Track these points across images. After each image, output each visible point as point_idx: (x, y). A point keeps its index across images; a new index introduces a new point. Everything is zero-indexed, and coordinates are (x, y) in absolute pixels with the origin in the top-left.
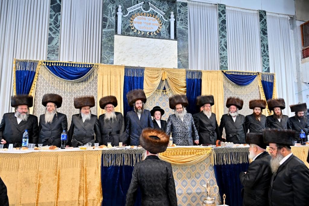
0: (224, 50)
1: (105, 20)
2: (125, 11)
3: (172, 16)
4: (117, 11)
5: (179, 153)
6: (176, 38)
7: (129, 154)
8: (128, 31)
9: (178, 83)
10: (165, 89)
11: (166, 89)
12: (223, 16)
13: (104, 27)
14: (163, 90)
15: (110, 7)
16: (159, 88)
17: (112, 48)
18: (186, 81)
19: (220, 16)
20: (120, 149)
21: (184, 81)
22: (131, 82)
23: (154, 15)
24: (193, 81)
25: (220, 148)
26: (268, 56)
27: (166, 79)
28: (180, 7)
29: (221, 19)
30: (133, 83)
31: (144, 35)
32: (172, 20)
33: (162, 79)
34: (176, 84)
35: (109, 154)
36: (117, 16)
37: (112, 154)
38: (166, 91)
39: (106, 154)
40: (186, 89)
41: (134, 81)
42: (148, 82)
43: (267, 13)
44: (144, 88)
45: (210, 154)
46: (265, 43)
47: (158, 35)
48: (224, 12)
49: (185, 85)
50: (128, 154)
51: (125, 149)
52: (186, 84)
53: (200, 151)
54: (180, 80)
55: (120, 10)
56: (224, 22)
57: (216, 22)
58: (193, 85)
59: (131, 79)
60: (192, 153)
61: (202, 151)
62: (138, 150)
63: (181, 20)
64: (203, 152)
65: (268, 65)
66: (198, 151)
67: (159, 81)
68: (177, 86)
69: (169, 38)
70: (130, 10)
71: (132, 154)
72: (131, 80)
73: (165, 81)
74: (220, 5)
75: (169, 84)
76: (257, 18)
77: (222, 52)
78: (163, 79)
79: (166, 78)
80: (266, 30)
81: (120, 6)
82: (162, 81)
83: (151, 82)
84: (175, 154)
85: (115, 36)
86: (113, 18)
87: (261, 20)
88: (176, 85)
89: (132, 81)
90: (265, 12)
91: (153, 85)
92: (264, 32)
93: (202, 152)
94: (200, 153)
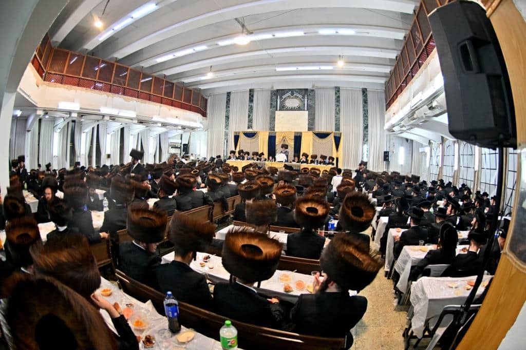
0: (338, 114)
1: (271, 104)
2: (281, 98)
3: (306, 97)
4: (277, 99)
6: (308, 110)
8: (283, 108)
9: (290, 138)
12: (338, 93)
13: (271, 107)
15: (274, 98)
17: (275, 118)
19: (336, 94)
23: (296, 97)
24: (298, 137)
26: (367, 117)
28: (310, 92)
29: (337, 95)
31: (292, 109)
32: (306, 100)
36: (277, 101)
40: (294, 140)
43: (368, 90)
46: (366, 108)
47: (299, 109)
48: (338, 91)
52: (294, 138)
54: (291, 136)
55: (279, 98)
56: (339, 97)
57: (334, 97)
59: (271, 137)
63: (311, 99)
65: (367, 122)
69: (304, 110)
70: (284, 97)
74: (336, 87)
76: (361, 93)
77: (337, 115)
79: (285, 136)
80: (367, 100)
81: (279, 96)
85: (276, 112)
86: (275, 103)
87: (363, 94)
90: (366, 89)
91: (279, 139)
92: (365, 102)
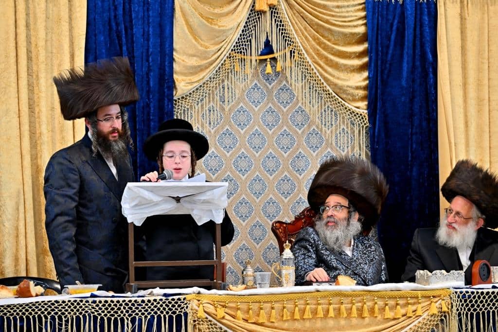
5: (315, 312)
7: (109, 320)
9: (327, 22)
10: (268, 48)
11: (272, 52)
14: (261, 55)
16: (242, 46)
18: (364, 9)
20: (72, 300)
21: (359, 10)
22: (117, 24)
24: (398, 11)
25: (485, 291)
27: (272, 7)
30: (129, 28)
33: (257, 8)
34: (318, 28)
35: (28, 318)
37: (39, 316)
38: (274, 59)
39: (15, 319)
40: (364, 47)
41: (131, 21)
42: (196, 20)
44: (175, 46)
45: (443, 317)
49: (362, 30)
50: (102, 319)
51: (90, 300)
52: (365, 24)
53: (401, 302)
54: (338, 7)
58: (398, 29)
59: (116, 9)
60: (366, 314)
61: (408, 304)
62: (143, 301)
64: (414, 308)
66: (392, 302)
67: (243, 14)
68: (326, 34)
71: (122, 320)
72: (115, 16)
73: (268, 14)
75: (290, 28)
78: (261, 6)
79: (275, 3)
82: (256, 14)
83: (207, 19)
84: (297, 316)
88: (321, 31)
89: (121, 18)
91: (218, 36)
93: (411, 308)
94: (403, 311)
